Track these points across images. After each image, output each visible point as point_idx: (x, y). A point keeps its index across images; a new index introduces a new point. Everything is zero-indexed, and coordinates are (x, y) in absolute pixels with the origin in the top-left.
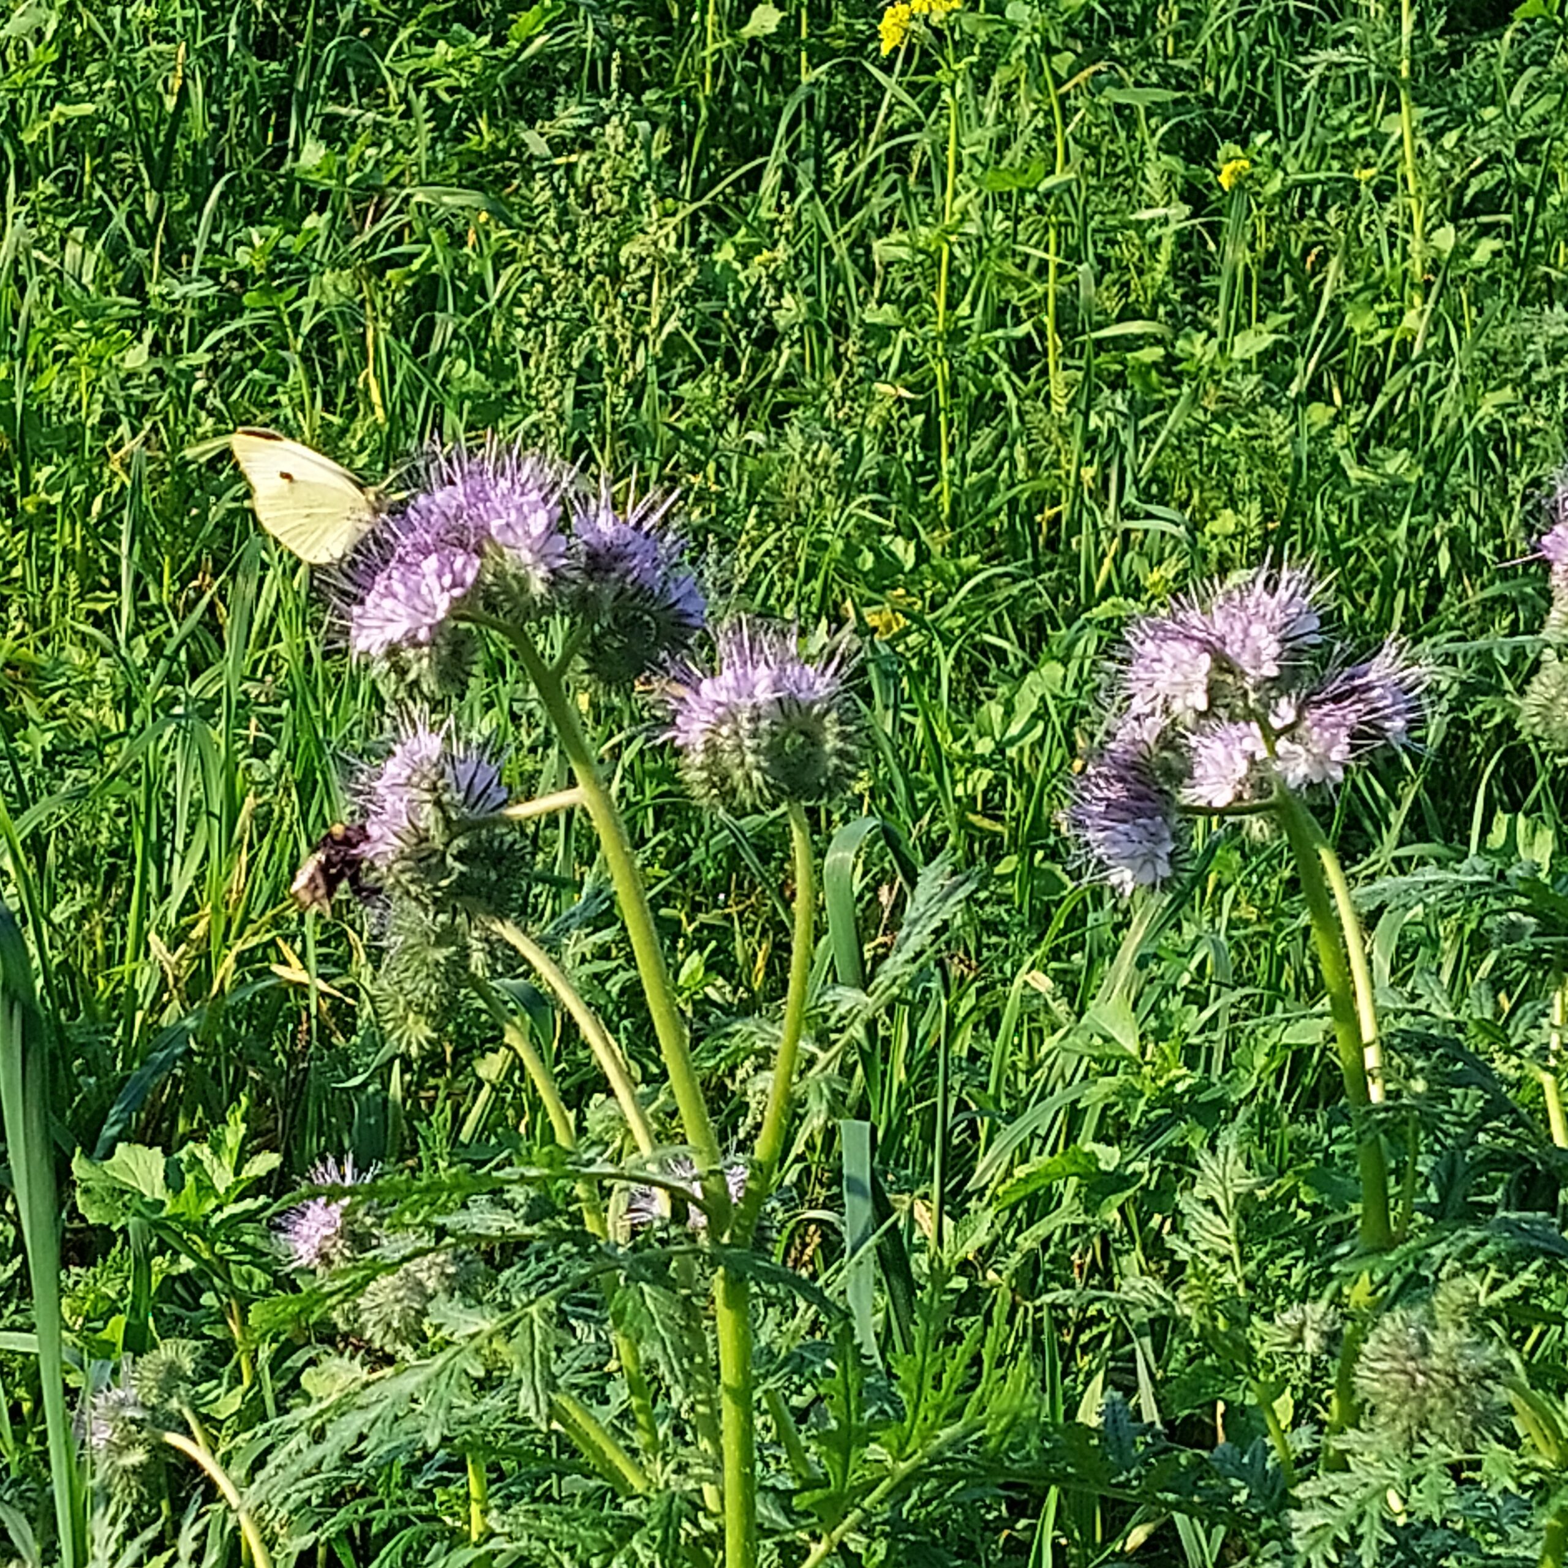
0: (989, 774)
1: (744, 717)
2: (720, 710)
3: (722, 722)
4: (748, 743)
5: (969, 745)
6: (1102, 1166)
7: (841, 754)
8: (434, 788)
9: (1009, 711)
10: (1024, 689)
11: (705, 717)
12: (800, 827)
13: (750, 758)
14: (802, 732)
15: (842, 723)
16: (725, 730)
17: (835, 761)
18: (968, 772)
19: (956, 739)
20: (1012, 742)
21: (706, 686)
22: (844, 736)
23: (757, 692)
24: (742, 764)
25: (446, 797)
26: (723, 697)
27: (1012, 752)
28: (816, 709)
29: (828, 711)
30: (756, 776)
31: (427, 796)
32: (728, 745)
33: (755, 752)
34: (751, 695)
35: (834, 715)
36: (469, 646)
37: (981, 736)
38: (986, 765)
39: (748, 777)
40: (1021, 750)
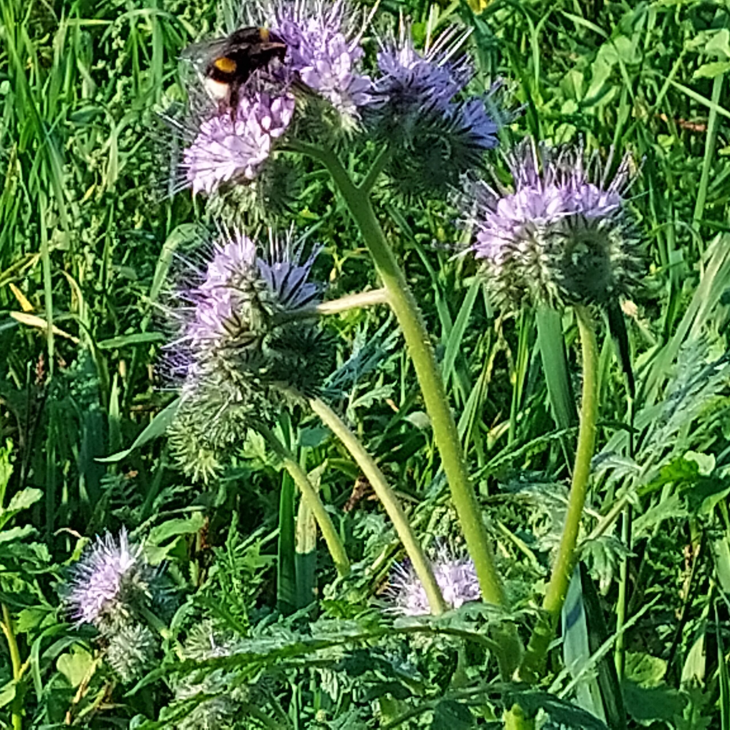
0: (572, 129)
1: (539, 234)
2: (517, 229)
3: (520, 239)
4: (544, 257)
5: (557, 106)
6: (702, 471)
7: (626, 264)
8: (251, 288)
9: (588, 78)
10: (599, 59)
11: (502, 234)
12: (587, 328)
13: (545, 271)
14: (587, 243)
15: (625, 236)
16: (522, 246)
17: (620, 271)
18: (556, 127)
19: (545, 102)
20: (590, 103)
21: (502, 204)
22: (626, 248)
23: (550, 210)
24: (539, 276)
25: (262, 295)
26: (519, 216)
27: (591, 111)
28: (602, 224)
29: (612, 226)
30: (551, 286)
31: (247, 296)
32: (526, 260)
33: (550, 266)
34: (544, 214)
35: (618, 229)
36: (290, 177)
37: (566, 99)
38: (570, 122)
39: (544, 287)
40: (597, 109)
